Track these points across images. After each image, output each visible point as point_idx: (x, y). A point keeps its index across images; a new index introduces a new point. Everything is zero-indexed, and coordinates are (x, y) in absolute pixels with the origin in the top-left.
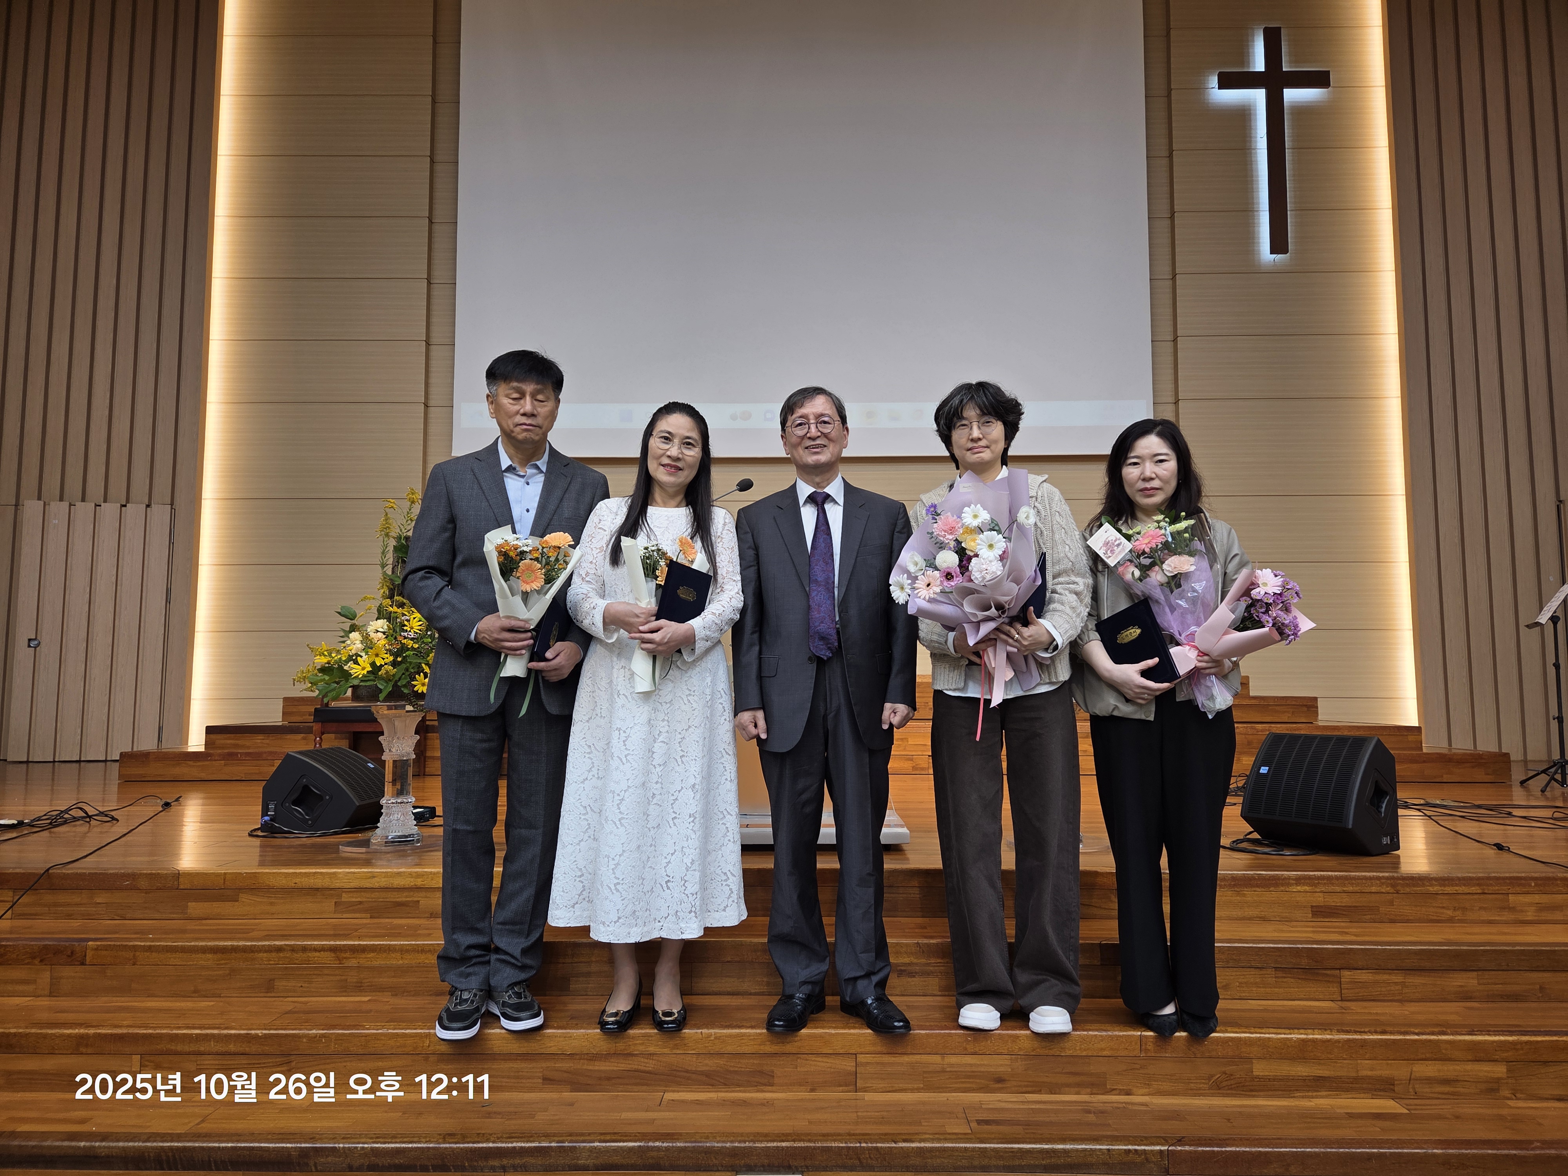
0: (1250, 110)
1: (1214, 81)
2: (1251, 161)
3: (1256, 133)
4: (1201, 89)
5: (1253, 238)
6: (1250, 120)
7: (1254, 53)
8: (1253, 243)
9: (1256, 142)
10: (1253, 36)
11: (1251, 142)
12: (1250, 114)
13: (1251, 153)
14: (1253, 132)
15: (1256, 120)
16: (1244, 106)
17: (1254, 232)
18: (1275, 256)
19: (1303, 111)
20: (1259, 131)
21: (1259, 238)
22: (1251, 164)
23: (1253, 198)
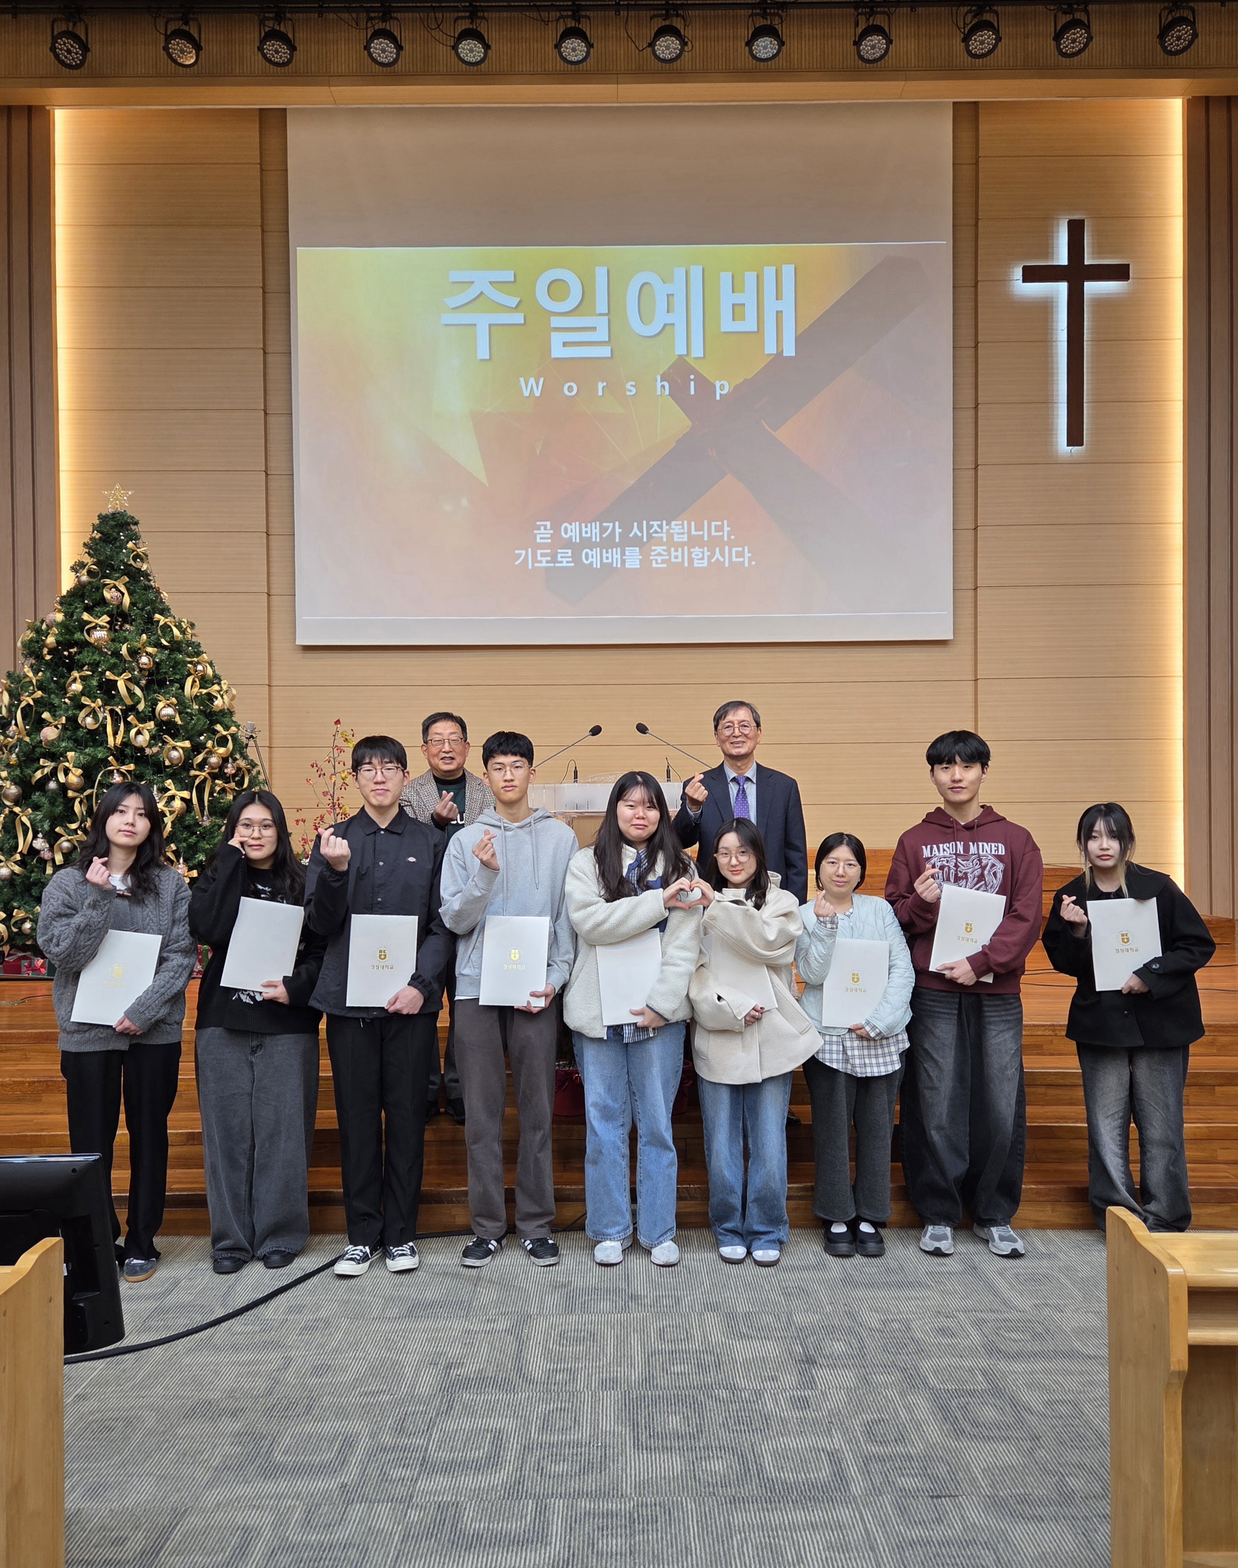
0: (1052, 302)
1: (1018, 273)
2: (1052, 353)
3: (1058, 326)
4: (1005, 281)
5: (1052, 430)
6: (1052, 313)
7: (1058, 244)
8: (1052, 434)
9: (1057, 334)
10: (1058, 225)
11: (1052, 334)
12: (1052, 307)
13: (1052, 346)
14: (1055, 324)
15: (1058, 312)
16: (1047, 298)
17: (1052, 424)
18: (1071, 448)
19: (1104, 303)
20: (1060, 324)
21: (1057, 430)
22: (1052, 357)
23: (1053, 390)
